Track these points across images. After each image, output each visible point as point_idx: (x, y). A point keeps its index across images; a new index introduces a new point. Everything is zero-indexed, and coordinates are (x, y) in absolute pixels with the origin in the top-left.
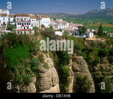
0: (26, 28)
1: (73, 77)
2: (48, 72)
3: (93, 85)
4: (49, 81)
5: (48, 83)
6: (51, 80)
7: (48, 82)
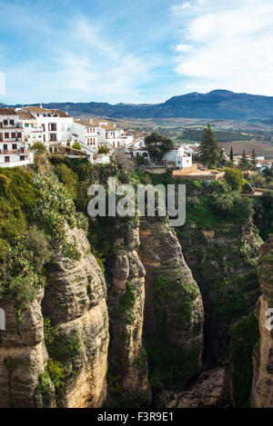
0: (10, 147)
1: (143, 280)
2: (76, 269)
3: (197, 299)
4: (81, 293)
5: (78, 299)
6: (84, 289)
7: (78, 295)
